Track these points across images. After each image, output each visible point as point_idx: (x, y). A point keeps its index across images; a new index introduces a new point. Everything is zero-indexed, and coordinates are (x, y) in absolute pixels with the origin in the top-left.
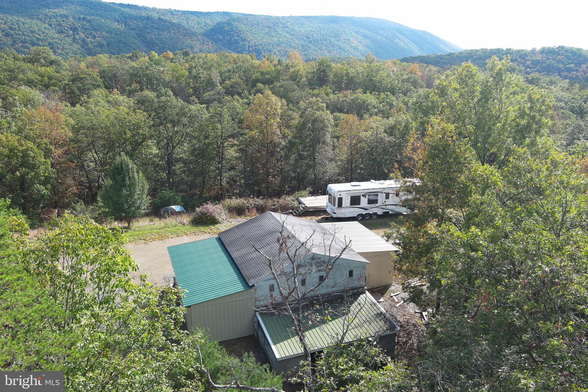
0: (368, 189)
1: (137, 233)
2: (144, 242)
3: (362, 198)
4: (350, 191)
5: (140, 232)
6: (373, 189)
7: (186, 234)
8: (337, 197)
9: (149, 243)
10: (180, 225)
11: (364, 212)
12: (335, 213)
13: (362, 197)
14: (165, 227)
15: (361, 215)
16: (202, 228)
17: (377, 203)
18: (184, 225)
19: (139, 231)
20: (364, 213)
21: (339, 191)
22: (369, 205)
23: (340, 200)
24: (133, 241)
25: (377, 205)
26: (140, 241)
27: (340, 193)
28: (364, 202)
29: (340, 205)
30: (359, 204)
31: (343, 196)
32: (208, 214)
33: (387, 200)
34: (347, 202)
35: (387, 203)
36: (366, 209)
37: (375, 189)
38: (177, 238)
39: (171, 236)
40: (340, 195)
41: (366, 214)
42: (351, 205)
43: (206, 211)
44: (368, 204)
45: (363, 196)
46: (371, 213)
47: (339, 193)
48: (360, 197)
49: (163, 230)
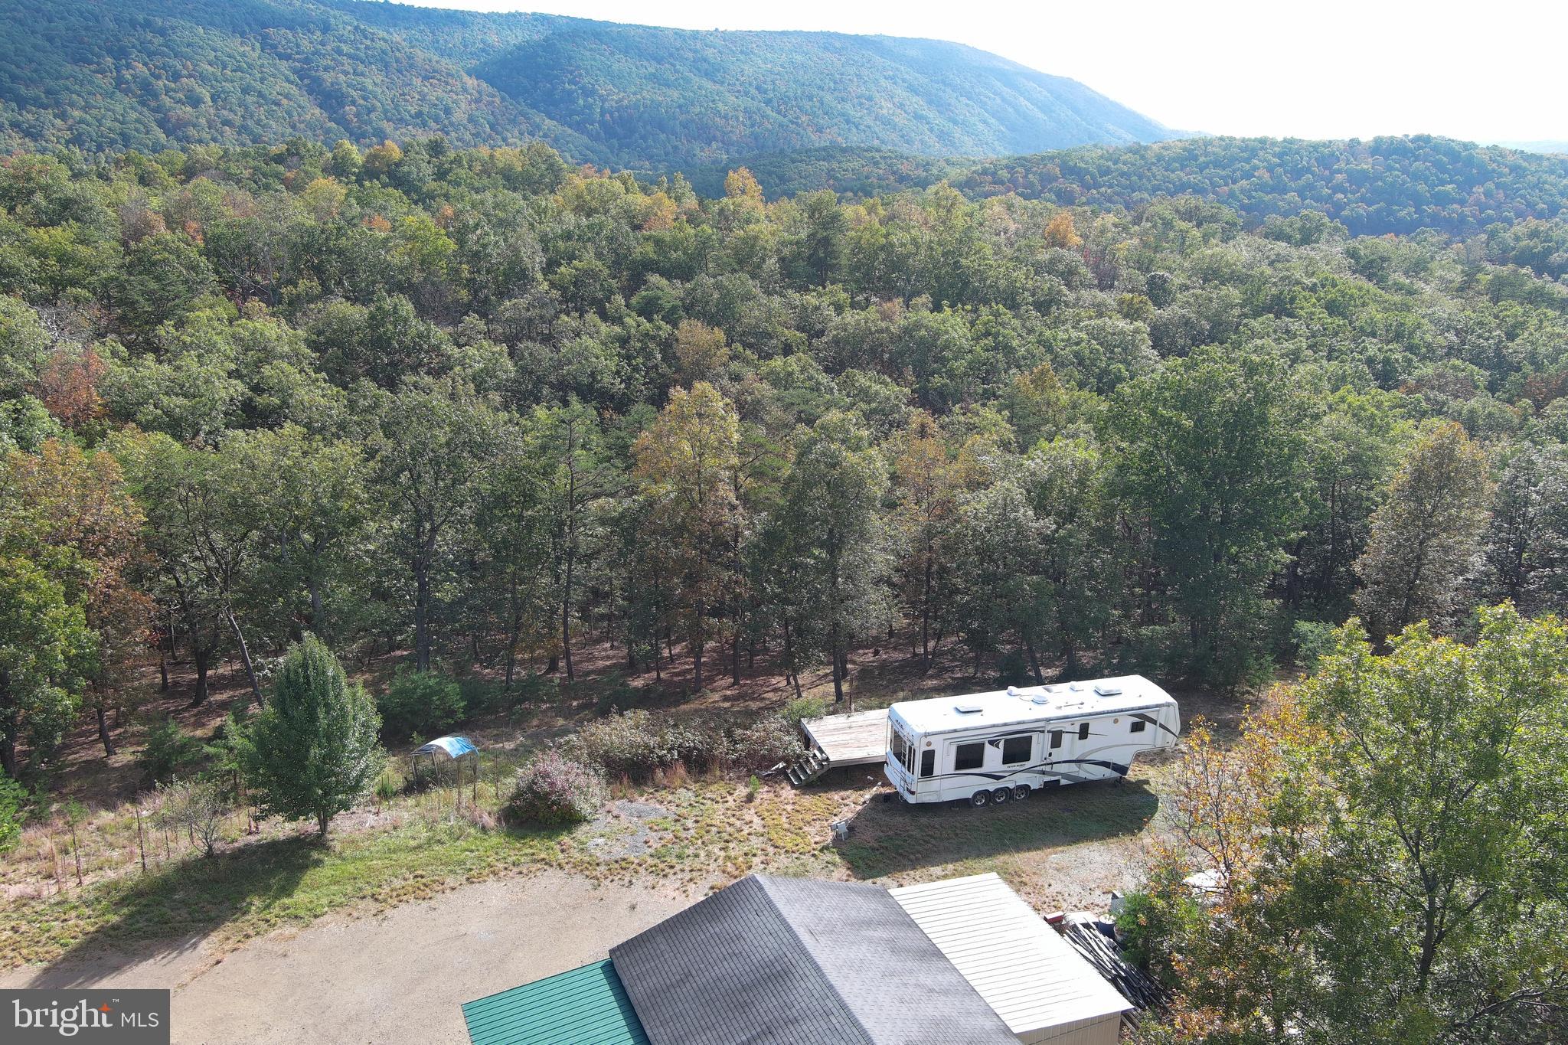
0: (1005, 725)
1: (351, 868)
2: (374, 906)
3: (988, 748)
4: (955, 731)
5: (359, 865)
6: (1019, 723)
7: (495, 874)
8: (920, 748)
9: (389, 912)
10: (472, 831)
11: (991, 785)
12: (913, 793)
13: (987, 746)
14: (429, 841)
15: (985, 793)
16: (538, 846)
17: (1028, 759)
18: (484, 829)
19: (354, 859)
20: (992, 788)
21: (926, 735)
22: (1006, 767)
23: (929, 757)
24: (341, 905)
25: (1027, 764)
26: (362, 904)
27: (929, 739)
28: (993, 758)
29: (928, 770)
30: (980, 764)
31: (938, 745)
32: (554, 797)
33: (1054, 751)
34: (945, 761)
35: (1054, 759)
36: (998, 778)
37: (1023, 723)
38: (468, 888)
39: (450, 881)
40: (929, 744)
41: (997, 790)
42: (957, 768)
43: (546, 787)
44: (1005, 762)
45: (991, 743)
46: (1011, 786)
47: (925, 741)
48: (983, 745)
49: (423, 856)
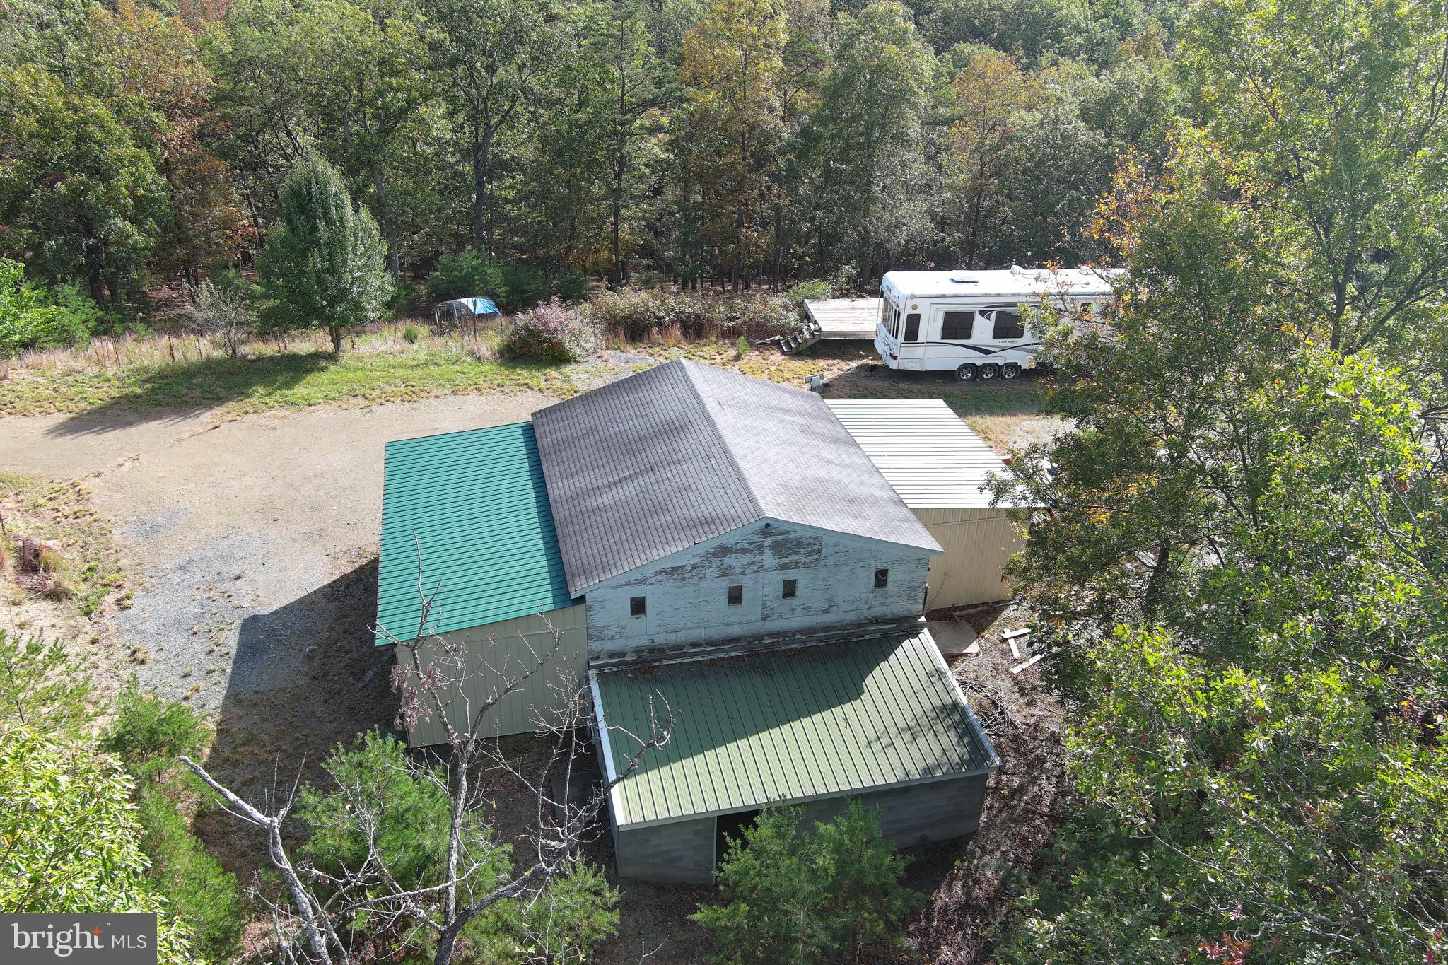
0: (999, 295)
1: (351, 375)
2: (362, 402)
4: (944, 296)
5: (359, 373)
7: (479, 390)
9: (374, 407)
10: (469, 359)
12: (895, 358)
13: (978, 317)
14: (426, 364)
15: (972, 367)
16: (524, 375)
17: (1021, 336)
18: (479, 359)
19: (356, 369)
21: (913, 297)
24: (334, 399)
26: (352, 401)
27: (915, 301)
28: (983, 330)
31: (924, 309)
32: (545, 335)
38: (451, 398)
39: (436, 392)
40: (915, 307)
41: (985, 365)
43: (540, 326)
44: (995, 337)
45: (982, 313)
46: (1001, 363)
47: (911, 303)
48: (972, 314)
49: (418, 373)
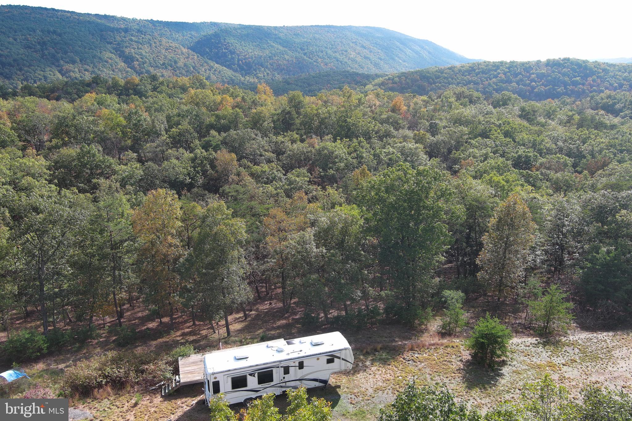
0: (257, 365)
3: (249, 377)
4: (229, 371)
6: (264, 364)
11: (253, 395)
15: (250, 399)
17: (272, 381)
20: (253, 397)
21: (213, 374)
22: (260, 386)
25: (272, 384)
27: (215, 375)
28: (253, 382)
29: (217, 390)
31: (220, 378)
33: (286, 376)
35: (286, 380)
36: (257, 391)
37: (267, 364)
40: (215, 378)
42: (233, 388)
44: (260, 383)
45: (250, 375)
47: (213, 377)
48: (246, 376)
